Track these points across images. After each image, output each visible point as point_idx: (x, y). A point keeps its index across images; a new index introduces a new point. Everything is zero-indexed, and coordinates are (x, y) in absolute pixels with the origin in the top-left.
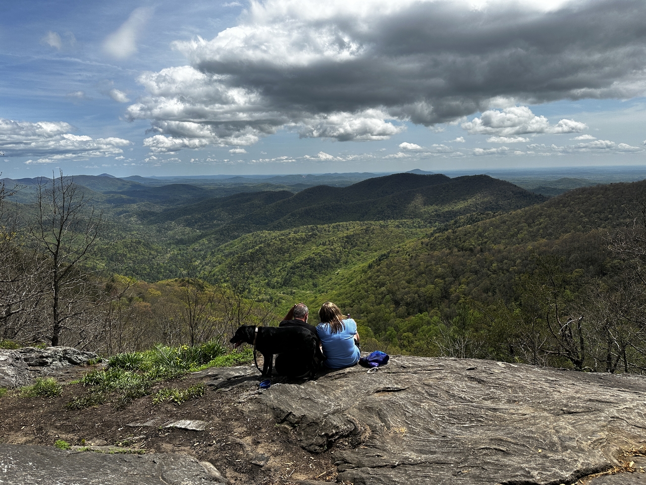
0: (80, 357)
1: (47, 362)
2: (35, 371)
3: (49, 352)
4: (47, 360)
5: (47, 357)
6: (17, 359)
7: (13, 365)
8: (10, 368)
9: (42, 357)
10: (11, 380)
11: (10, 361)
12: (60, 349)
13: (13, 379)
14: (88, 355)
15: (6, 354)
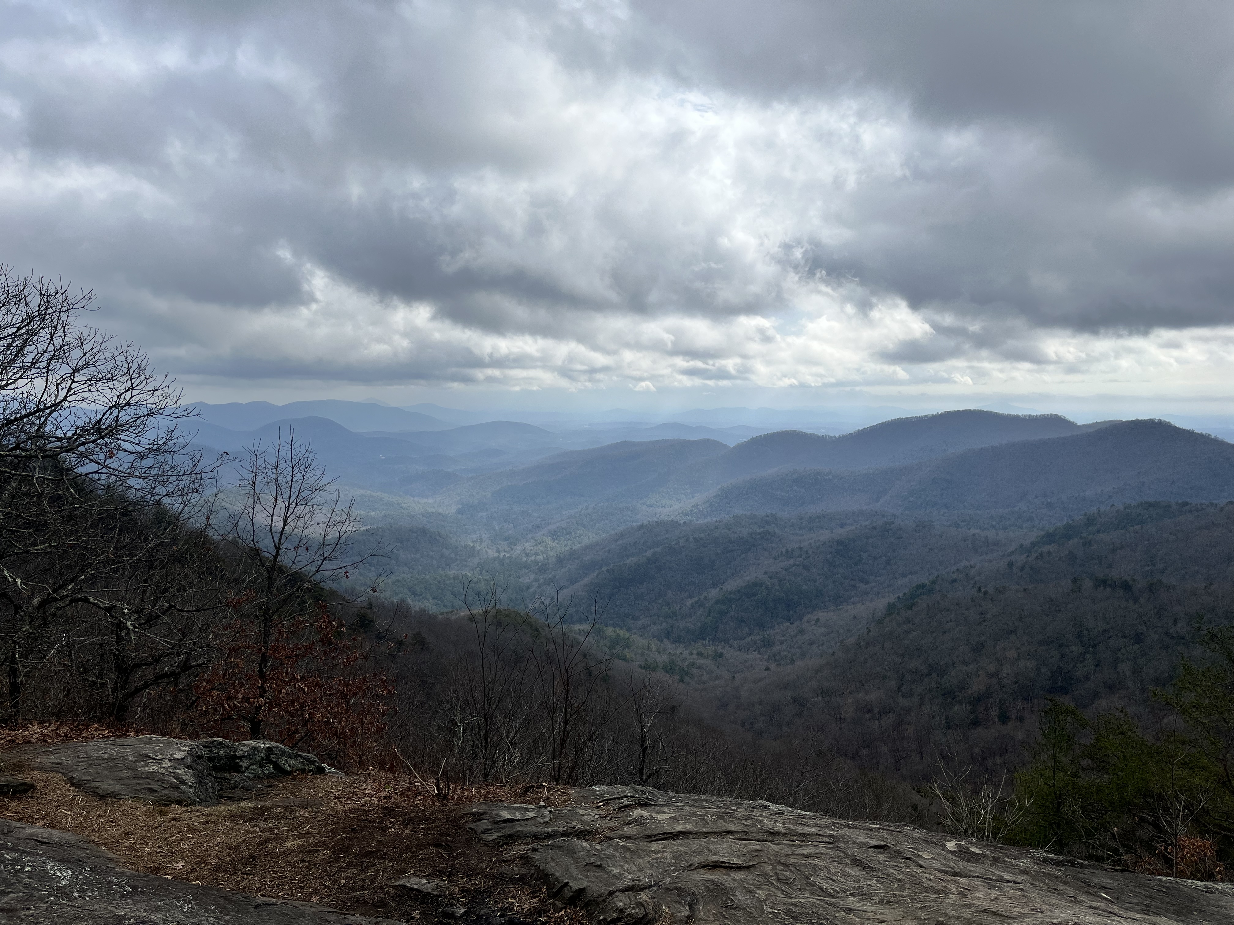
0: (292, 762)
1: (241, 766)
2: (221, 778)
3: (246, 749)
4: (241, 763)
5: (240, 758)
6: (199, 757)
7: (192, 768)
8: (188, 772)
9: (235, 756)
10: (189, 792)
11: (189, 760)
12: (262, 746)
13: (191, 790)
14: (304, 759)
15: (185, 748)
